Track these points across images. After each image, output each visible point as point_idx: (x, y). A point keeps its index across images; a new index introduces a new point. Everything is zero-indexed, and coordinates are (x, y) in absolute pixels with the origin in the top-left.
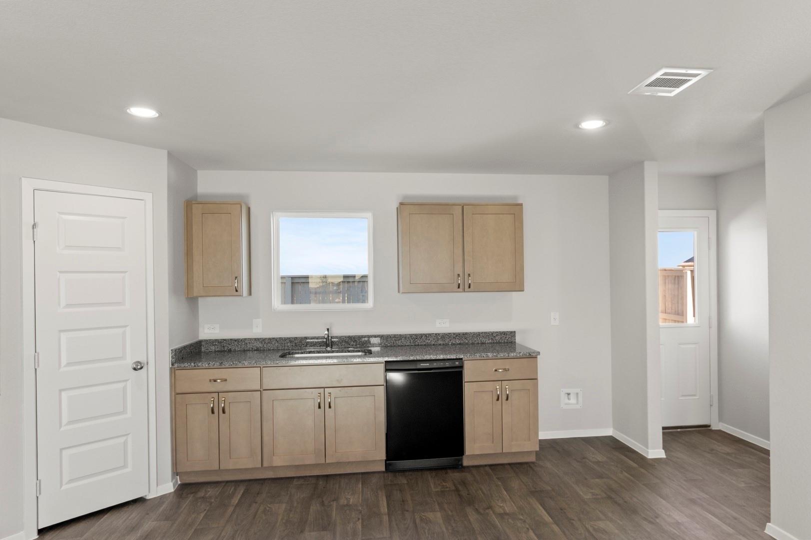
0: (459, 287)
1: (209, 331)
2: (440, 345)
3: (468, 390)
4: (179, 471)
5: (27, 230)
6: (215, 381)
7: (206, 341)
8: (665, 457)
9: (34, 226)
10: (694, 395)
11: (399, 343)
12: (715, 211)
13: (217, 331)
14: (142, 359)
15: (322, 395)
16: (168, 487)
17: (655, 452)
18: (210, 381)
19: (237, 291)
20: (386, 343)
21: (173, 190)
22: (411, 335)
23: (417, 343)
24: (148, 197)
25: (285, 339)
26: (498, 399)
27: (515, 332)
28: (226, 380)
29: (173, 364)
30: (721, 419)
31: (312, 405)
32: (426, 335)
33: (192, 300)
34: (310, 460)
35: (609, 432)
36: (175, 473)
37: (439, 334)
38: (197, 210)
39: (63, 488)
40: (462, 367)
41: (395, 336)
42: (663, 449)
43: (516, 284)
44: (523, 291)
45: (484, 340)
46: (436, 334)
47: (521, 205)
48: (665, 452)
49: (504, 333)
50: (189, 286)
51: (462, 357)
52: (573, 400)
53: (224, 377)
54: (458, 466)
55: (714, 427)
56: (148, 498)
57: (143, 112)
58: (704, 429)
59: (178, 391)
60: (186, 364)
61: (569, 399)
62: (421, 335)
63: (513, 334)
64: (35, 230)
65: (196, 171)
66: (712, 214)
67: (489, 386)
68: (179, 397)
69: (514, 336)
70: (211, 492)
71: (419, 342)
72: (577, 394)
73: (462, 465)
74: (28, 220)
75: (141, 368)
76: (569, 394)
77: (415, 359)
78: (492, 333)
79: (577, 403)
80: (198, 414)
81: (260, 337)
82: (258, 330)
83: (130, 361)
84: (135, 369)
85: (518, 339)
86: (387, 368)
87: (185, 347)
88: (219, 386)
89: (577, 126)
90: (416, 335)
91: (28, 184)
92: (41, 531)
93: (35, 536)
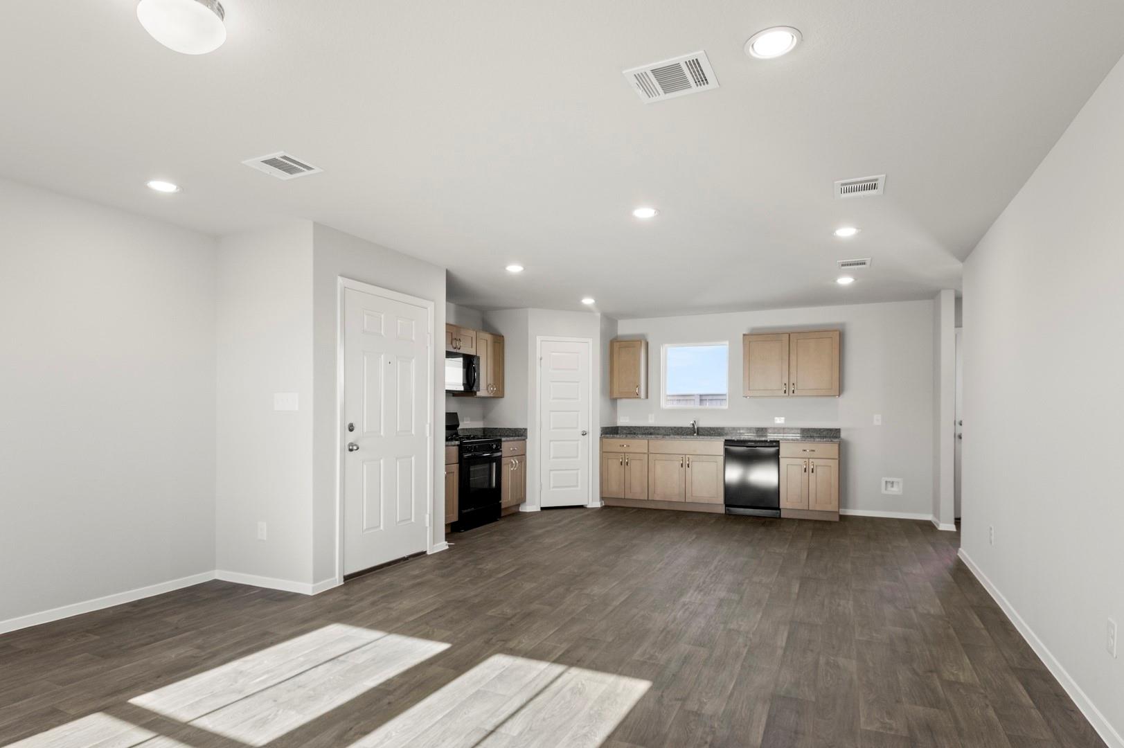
0: (785, 393)
1: (623, 421)
3: (783, 463)
4: (604, 495)
5: (538, 361)
6: (623, 446)
7: (622, 427)
8: (954, 530)
9: (541, 359)
13: (627, 421)
14: (586, 430)
16: (598, 504)
17: (945, 525)
18: (620, 445)
19: (639, 395)
21: (603, 335)
22: (755, 429)
24: (590, 341)
25: (668, 428)
26: (805, 471)
27: (839, 429)
29: (602, 435)
31: (678, 464)
32: (766, 428)
33: (614, 400)
34: (676, 499)
35: (927, 517)
36: (602, 498)
38: (616, 346)
39: (551, 489)
40: (778, 447)
42: (954, 524)
45: (812, 434)
46: (774, 428)
49: (831, 430)
50: (611, 392)
52: (895, 488)
53: (629, 445)
56: (588, 506)
57: (588, 301)
59: (604, 450)
60: (608, 436)
61: (892, 487)
63: (838, 431)
64: (542, 361)
65: (617, 321)
67: (799, 461)
68: (604, 454)
70: (619, 509)
72: (898, 483)
73: (780, 516)
74: (538, 356)
75: (588, 435)
76: (890, 482)
77: (745, 439)
78: (820, 429)
79: (899, 491)
80: (614, 465)
81: (653, 425)
82: (651, 421)
83: (580, 431)
84: (583, 435)
85: (843, 435)
86: (726, 444)
87: (608, 428)
88: (625, 449)
90: (759, 428)
91: (539, 339)
92: (542, 509)
93: (539, 510)
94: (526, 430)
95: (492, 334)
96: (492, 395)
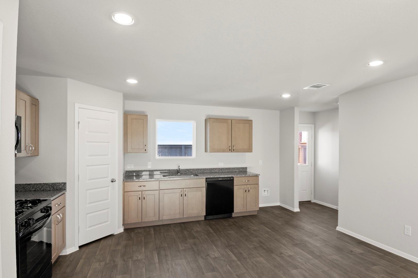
0: (230, 151)
1: (129, 167)
2: (220, 172)
3: (236, 188)
4: (125, 223)
6: (141, 186)
7: (129, 171)
8: (300, 211)
9: (79, 123)
10: (306, 190)
11: (205, 172)
12: (314, 125)
14: (114, 178)
15: (182, 191)
16: (121, 230)
17: (297, 209)
18: (139, 186)
19: (145, 150)
20: (200, 172)
22: (210, 169)
23: (212, 172)
24: (117, 112)
26: (246, 192)
27: (247, 167)
28: (145, 186)
29: (123, 180)
30: (315, 199)
31: (178, 195)
32: (215, 169)
34: (178, 217)
35: (278, 204)
37: (220, 168)
38: (129, 117)
39: (87, 229)
40: (233, 180)
41: (204, 169)
42: (299, 208)
43: (249, 149)
44: (252, 152)
45: (236, 171)
46: (219, 168)
47: (252, 120)
48: (300, 210)
49: (243, 168)
51: (233, 176)
52: (266, 193)
53: (145, 185)
54: (230, 217)
55: (312, 202)
56: (114, 234)
57: (132, 81)
58: (309, 202)
59: (125, 191)
60: (129, 180)
61: (265, 192)
62: (213, 169)
63: (246, 168)
64: (79, 125)
66: (313, 126)
67: (243, 187)
68: (125, 193)
69: (247, 169)
71: (212, 171)
72: (268, 190)
73: (232, 216)
74: (77, 121)
75: (115, 181)
76: (265, 191)
77: (217, 177)
78: (239, 168)
79: (268, 194)
80: (134, 200)
81: (150, 170)
82: (150, 166)
83: (110, 179)
84: (112, 182)
85: (248, 170)
86: (207, 180)
88: (142, 188)
89: (281, 96)
90: (211, 169)
91: (77, 106)
92: (80, 247)
93: (78, 249)
94: (65, 184)
95: (29, 96)
96: (29, 155)
